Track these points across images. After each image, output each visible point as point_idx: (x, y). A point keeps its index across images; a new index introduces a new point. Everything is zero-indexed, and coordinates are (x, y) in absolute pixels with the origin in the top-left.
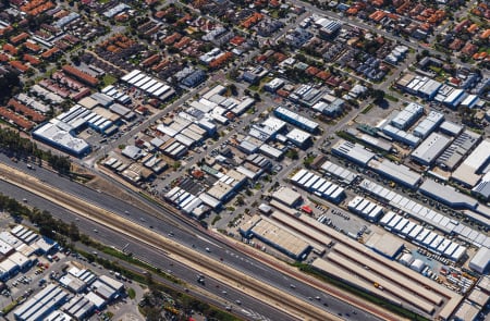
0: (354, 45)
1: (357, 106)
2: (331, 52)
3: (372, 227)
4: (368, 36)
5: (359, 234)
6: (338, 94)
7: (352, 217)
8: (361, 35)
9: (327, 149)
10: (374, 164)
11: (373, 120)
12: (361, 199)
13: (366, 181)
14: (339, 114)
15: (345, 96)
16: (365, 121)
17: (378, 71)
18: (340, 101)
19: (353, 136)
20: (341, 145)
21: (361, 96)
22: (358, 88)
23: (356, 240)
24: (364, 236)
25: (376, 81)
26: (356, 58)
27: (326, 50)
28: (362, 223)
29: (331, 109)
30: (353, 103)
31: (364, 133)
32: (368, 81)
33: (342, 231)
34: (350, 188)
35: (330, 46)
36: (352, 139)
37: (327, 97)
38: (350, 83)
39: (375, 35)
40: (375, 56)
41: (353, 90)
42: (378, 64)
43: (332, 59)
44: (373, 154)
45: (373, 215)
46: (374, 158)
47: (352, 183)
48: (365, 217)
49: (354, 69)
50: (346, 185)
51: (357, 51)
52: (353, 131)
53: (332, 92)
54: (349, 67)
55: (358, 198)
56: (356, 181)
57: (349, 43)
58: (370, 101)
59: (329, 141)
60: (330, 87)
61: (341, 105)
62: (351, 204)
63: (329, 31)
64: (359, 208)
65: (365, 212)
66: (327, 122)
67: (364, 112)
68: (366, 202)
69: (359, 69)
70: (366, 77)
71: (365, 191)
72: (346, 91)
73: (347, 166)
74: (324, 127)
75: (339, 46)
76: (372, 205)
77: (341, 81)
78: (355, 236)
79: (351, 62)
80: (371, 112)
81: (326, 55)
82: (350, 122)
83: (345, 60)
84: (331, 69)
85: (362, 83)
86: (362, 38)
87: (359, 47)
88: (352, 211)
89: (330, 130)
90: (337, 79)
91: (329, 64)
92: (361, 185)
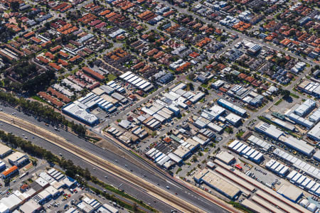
0: (270, 60)
1: (272, 100)
2: (254, 64)
3: (282, 181)
4: (279, 55)
5: (273, 185)
6: (260, 92)
7: (268, 173)
8: (274, 54)
9: (252, 128)
10: (283, 139)
11: (282, 109)
12: (274, 161)
13: (278, 149)
14: (260, 105)
15: (264, 94)
16: (277, 110)
17: (286, 78)
18: (260, 97)
19: (269, 120)
20: (260, 125)
21: (274, 93)
22: (272, 88)
23: (271, 188)
24: (276, 186)
25: (284, 84)
26: (271, 69)
27: (252, 63)
28: (275, 177)
29: (254, 102)
30: (269, 98)
31: (277, 118)
32: (279, 84)
33: (261, 182)
34: (267, 154)
35: (254, 61)
36: (268, 122)
37: (252, 93)
38: (267, 85)
39: (284, 54)
40: (284, 68)
41: (269, 89)
42: (286, 73)
43: (255, 69)
44: (282, 132)
45: (282, 172)
46: (283, 134)
47: (268, 151)
48: (277, 174)
49: (270, 76)
50: (264, 151)
51: (272, 64)
52: (269, 117)
53: (256, 90)
54: (267, 74)
55: (272, 161)
56: (271, 149)
57: (267, 59)
58: (280, 97)
59: (253, 123)
60: (254, 87)
61: (261, 99)
62: (268, 164)
63: (254, 51)
64: (273, 167)
65: (277, 170)
66: (252, 110)
67: (277, 104)
68: (278, 163)
69: (273, 76)
70: (278, 81)
71: (277, 156)
72: (264, 90)
73: (265, 139)
74: (250, 113)
75: (260, 60)
76: (282, 165)
77: (261, 83)
78: (270, 186)
79: (268, 71)
80: (281, 104)
81: (252, 66)
82: (267, 111)
83: (264, 70)
84: (255, 75)
85: (275, 85)
86: (275, 56)
87: (273, 62)
88: (268, 169)
89: (254, 115)
90: (258, 82)
91: (254, 72)
92: (274, 152)
